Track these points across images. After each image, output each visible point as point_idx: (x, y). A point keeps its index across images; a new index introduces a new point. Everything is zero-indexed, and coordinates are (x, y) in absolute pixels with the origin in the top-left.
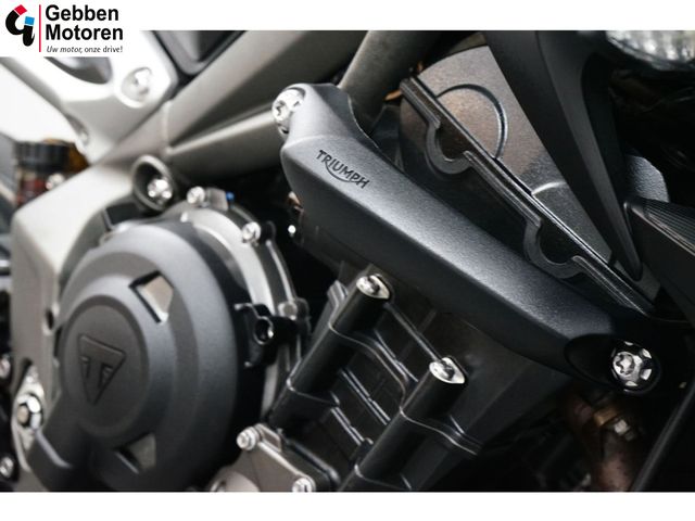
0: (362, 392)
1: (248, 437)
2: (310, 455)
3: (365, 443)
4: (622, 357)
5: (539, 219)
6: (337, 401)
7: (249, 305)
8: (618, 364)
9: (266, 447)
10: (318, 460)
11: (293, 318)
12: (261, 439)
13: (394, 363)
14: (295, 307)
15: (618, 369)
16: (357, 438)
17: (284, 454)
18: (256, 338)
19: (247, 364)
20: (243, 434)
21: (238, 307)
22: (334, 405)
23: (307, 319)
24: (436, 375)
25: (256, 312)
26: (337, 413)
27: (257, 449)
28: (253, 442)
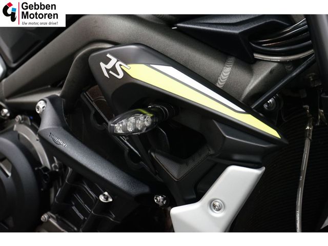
0: (81, 201)
1: (45, 217)
2: (67, 222)
3: (84, 219)
4: (157, 197)
5: (127, 148)
6: (73, 204)
7: (40, 168)
8: (156, 199)
9: (51, 220)
10: (70, 224)
11: (57, 170)
12: (49, 217)
13: (90, 192)
14: (58, 166)
15: (156, 201)
16: (82, 217)
17: (58, 223)
18: (44, 180)
19: (42, 189)
20: (43, 217)
21: (36, 169)
22: (73, 205)
23: (63, 169)
24: (101, 200)
25: (42, 171)
26: (74, 208)
27: (48, 221)
28: (47, 219)
